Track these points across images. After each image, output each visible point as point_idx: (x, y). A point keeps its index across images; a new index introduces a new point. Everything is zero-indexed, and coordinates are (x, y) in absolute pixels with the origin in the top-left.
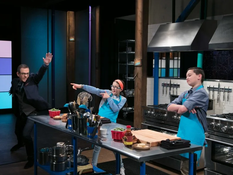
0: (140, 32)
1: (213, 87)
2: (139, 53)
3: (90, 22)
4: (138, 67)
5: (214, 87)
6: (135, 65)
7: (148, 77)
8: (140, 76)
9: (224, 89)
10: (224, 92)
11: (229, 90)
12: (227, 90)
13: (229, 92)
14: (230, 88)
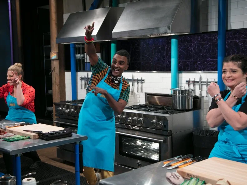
0: (55, 22)
1: (127, 78)
2: (55, 45)
3: (10, 12)
4: (54, 61)
6: (52, 59)
7: (66, 71)
8: (57, 70)
9: (138, 80)
10: (138, 83)
11: (142, 81)
12: (140, 81)
13: (142, 83)
14: (143, 79)
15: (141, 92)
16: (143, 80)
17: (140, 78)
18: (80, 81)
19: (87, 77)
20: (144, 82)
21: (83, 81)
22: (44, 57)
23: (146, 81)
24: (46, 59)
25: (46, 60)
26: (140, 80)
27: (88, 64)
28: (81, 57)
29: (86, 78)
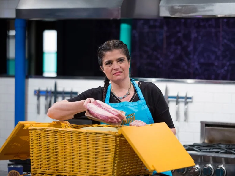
9: (177, 98)
10: (177, 103)
11: (187, 100)
12: (184, 100)
13: (186, 103)
14: (189, 96)
15: (185, 121)
16: (190, 98)
17: (182, 94)
18: (36, 97)
19: (53, 89)
20: (191, 102)
21: (42, 99)
23: (195, 99)
26: (182, 98)
29: (53, 93)
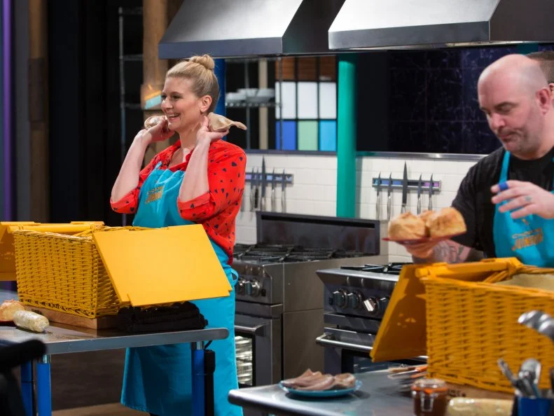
1: (388, 177)
2: (157, 61)
4: (154, 115)
5: (393, 177)
6: (146, 107)
11: (433, 187)
22: (122, 98)
24: (128, 105)
25: (127, 109)
27: (284, 124)
28: (260, 98)
